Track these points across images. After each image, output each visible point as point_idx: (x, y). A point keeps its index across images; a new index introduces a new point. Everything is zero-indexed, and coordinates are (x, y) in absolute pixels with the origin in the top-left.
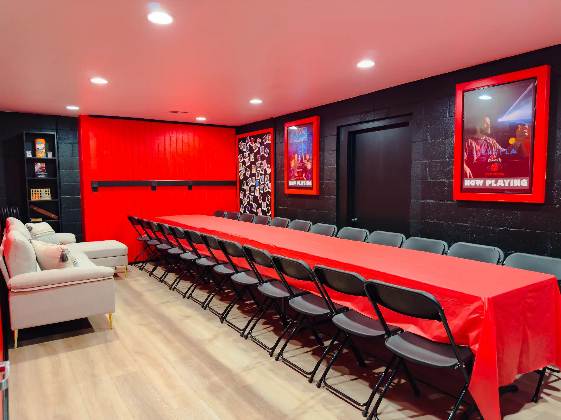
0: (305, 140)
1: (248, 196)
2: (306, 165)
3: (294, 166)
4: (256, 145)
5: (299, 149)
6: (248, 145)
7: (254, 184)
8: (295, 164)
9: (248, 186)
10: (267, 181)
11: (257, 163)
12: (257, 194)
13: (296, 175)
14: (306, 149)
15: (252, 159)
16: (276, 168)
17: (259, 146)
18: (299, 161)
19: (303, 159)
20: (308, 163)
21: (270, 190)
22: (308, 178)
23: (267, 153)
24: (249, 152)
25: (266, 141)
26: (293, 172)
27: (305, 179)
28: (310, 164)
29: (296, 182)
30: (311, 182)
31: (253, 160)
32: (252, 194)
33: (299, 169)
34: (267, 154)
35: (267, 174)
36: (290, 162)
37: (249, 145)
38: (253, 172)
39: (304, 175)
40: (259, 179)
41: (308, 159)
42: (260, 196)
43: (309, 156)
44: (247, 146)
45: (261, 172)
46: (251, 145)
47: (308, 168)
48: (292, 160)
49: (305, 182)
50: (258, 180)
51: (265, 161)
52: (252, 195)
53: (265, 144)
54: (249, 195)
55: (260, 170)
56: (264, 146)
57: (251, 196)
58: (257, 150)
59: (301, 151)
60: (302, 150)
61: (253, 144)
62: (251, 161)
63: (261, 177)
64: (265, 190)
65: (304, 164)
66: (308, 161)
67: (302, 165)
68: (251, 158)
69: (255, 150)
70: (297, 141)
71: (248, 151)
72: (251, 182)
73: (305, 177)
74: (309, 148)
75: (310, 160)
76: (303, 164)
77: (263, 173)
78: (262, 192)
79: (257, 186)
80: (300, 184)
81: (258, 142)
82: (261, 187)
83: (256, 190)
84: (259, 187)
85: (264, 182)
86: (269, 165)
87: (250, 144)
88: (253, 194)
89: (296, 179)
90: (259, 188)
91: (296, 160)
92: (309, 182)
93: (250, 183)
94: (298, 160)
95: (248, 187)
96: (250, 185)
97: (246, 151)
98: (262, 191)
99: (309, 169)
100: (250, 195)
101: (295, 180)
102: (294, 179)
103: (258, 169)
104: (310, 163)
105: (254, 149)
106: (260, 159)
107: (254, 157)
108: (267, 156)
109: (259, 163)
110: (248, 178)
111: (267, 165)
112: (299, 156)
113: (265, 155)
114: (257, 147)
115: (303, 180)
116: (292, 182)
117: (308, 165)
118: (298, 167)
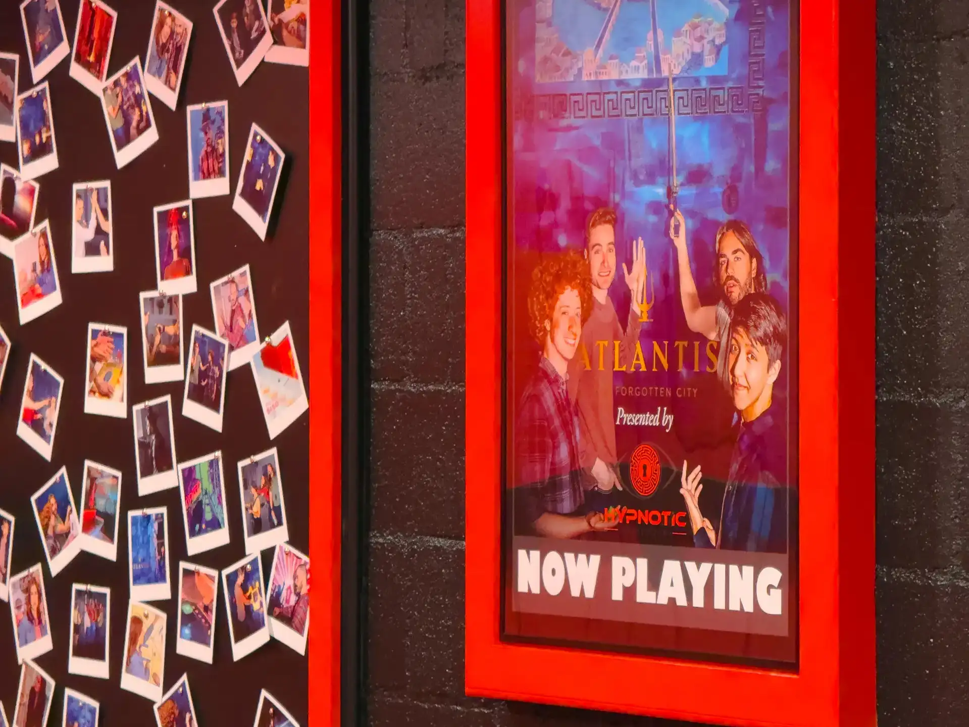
0: (709, 62)
1: (37, 695)
2: (719, 364)
3: (571, 364)
4: (133, 77)
5: (641, 160)
6: (39, 71)
7: (108, 551)
8: (587, 347)
9: (37, 568)
10: (258, 527)
11: (143, 295)
12: (145, 673)
13: (604, 474)
14: (720, 170)
15: (92, 249)
16: (365, 375)
17: (170, 99)
18: (639, 307)
19: (687, 286)
20: (743, 339)
21: (296, 642)
22: (745, 528)
23: (259, 185)
24: (49, 163)
25: (249, 46)
26: (569, 435)
27: (702, 531)
28: (761, 351)
29: (596, 559)
30: (772, 575)
31: (104, 263)
32: (78, 666)
33: (636, 406)
34: (257, 201)
35: (264, 443)
36: (525, 318)
37: (59, 75)
38: (93, 405)
39: (691, 487)
40: (168, 497)
41: (736, 294)
42: (178, 698)
43: (753, 253)
44: (26, 82)
45: (193, 410)
46: (77, 72)
47: (742, 400)
48: (552, 295)
49: (706, 567)
50: (154, 499)
51: (243, 274)
52: (85, 684)
53: (242, 74)
54: (51, 683)
55: (175, 389)
56: (223, 105)
57: (68, 692)
58: (151, 137)
59: (659, 192)
60: (677, 180)
61: (94, 68)
62: (81, 264)
63: (189, 476)
64: (244, 630)
65: (689, 352)
66: (743, 312)
67: (673, 355)
68: (81, 234)
69: (124, 139)
70: (613, 73)
71: (38, 151)
72: (75, 520)
73: (707, 505)
74: (750, 168)
75: (764, 310)
76: (681, 344)
77: (213, 420)
78: (204, 653)
79: (145, 577)
80: (654, 583)
81: (162, 49)
82: (192, 589)
83: (137, 621)
84: (162, 591)
85: (220, 538)
86: (284, 331)
87: (64, 65)
88: (99, 669)
89: (599, 523)
90: (168, 606)
91: (601, 296)
92: (748, 572)
93: (62, 538)
94: (621, 302)
95: (33, 580)
96: (57, 565)
97: (23, 149)
98: (199, 637)
99: (759, 410)
100: (65, 680)
101: (593, 536)
102: (580, 525)
103: (154, 375)
104: (764, 341)
105: (112, 121)
106: (184, 253)
107: (108, 227)
108: (259, 226)
109: (172, 300)
110: (45, 470)
111: (267, 328)
112: (640, 254)
113: (241, 207)
114: (147, 107)
115: (685, 538)
116: (553, 557)
117: (738, 372)
118: (619, 376)
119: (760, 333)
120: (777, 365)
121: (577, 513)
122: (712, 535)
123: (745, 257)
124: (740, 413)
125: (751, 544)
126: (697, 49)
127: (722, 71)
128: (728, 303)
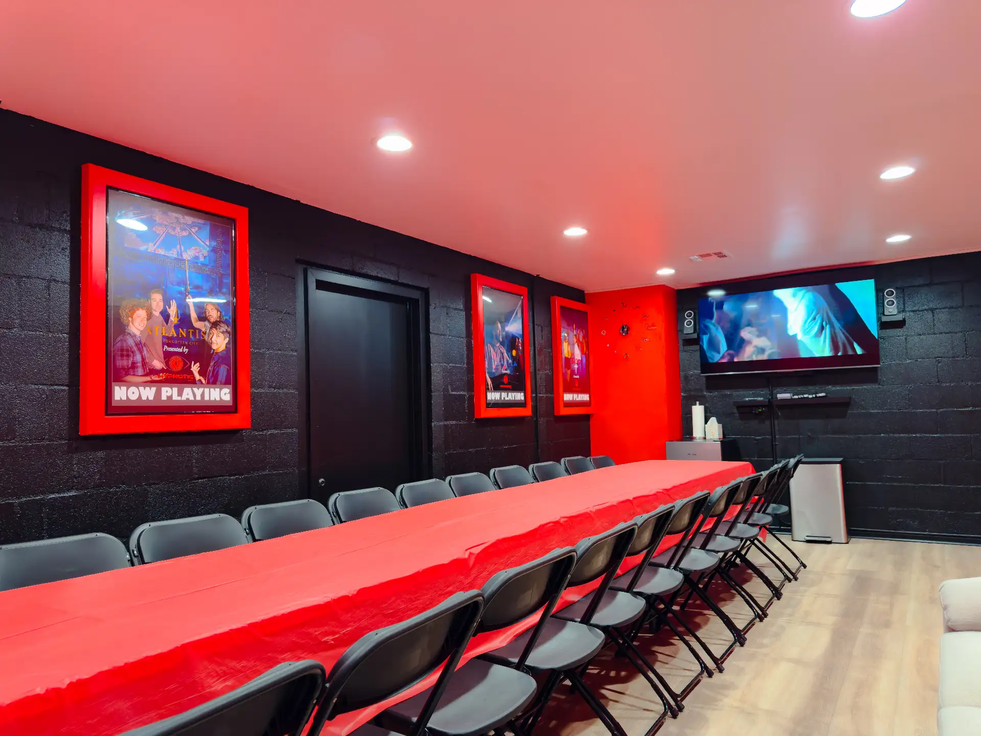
0: (200, 259)
2: (206, 337)
3: (142, 332)
8: (149, 328)
13: (158, 364)
19: (193, 316)
20: (214, 330)
22: (216, 379)
26: (141, 353)
27: (200, 380)
28: (221, 335)
29: (154, 388)
33: (169, 345)
39: (195, 368)
41: (212, 320)
47: (214, 347)
60: (188, 287)
65: (193, 333)
66: (215, 325)
67: (188, 333)
70: (161, 253)
73: (200, 373)
75: (222, 325)
76: (190, 331)
80: (180, 394)
89: (155, 378)
91: (156, 313)
92: (218, 390)
94: (166, 316)
99: (220, 350)
101: (153, 382)
102: (145, 379)
104: (223, 332)
112: (174, 304)
115: (192, 382)
117: (213, 339)
118: (164, 337)
119: (221, 330)
120: (228, 339)
121: (146, 375)
122: (203, 381)
123: (215, 311)
124: (214, 350)
125: (218, 383)
126: (197, 255)
127: (207, 262)
128: (209, 321)
